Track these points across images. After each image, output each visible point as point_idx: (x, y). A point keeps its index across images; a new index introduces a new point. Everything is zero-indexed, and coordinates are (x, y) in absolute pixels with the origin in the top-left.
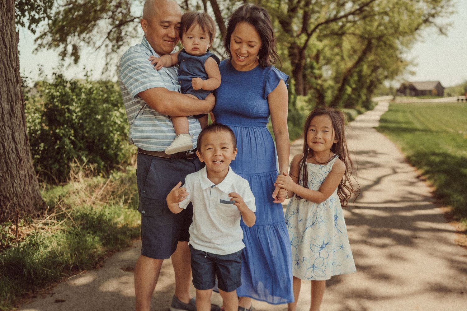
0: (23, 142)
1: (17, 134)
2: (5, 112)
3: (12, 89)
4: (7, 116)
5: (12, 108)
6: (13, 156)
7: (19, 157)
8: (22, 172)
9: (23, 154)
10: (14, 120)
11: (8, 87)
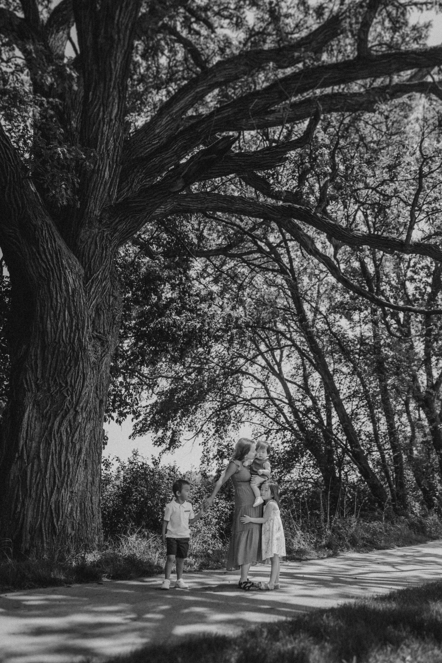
0: (97, 504)
1: (94, 497)
2: (89, 482)
3: (95, 466)
4: (89, 485)
5: (93, 478)
6: (89, 512)
7: (93, 513)
8: (94, 525)
9: (95, 512)
10: (93, 488)
11: (93, 466)
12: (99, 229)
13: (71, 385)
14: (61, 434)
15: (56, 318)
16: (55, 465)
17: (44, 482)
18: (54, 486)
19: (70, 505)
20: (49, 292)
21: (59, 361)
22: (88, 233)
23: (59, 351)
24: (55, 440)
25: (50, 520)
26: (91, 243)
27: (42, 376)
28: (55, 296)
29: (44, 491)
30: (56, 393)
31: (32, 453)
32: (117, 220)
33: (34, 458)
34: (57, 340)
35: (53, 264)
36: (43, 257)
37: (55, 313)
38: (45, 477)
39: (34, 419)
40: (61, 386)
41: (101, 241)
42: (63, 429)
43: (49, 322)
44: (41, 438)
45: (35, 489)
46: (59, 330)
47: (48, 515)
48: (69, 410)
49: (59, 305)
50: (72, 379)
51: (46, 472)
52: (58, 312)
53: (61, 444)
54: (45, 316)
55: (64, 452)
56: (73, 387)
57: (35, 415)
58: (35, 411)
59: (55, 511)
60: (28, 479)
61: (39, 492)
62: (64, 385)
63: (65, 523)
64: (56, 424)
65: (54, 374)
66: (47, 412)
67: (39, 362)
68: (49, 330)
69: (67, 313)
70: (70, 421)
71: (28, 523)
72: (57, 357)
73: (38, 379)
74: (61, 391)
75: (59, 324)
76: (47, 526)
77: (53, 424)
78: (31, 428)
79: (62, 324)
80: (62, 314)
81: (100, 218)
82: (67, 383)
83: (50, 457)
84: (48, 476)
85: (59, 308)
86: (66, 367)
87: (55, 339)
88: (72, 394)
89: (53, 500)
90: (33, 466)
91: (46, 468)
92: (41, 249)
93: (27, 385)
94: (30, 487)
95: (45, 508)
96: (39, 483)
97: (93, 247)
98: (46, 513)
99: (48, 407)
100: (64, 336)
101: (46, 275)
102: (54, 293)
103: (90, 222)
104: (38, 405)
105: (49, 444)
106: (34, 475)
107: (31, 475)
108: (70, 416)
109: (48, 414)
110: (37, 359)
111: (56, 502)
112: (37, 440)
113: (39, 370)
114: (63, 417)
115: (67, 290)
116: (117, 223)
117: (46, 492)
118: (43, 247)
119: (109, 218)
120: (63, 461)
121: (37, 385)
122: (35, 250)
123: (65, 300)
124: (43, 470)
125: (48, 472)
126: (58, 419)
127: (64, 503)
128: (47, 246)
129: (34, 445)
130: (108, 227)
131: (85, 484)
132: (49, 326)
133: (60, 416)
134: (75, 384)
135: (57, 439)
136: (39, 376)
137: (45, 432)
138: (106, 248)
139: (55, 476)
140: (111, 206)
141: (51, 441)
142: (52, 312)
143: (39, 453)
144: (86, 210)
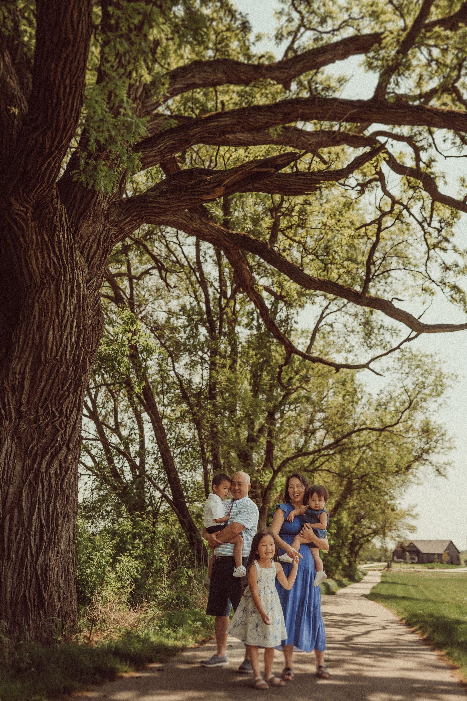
12: (105, 226)
13: (66, 416)
14: (50, 478)
15: (62, 329)
16: (42, 518)
17: (27, 538)
18: (41, 546)
19: (56, 570)
20: (57, 295)
21: (56, 384)
22: (91, 228)
23: (58, 371)
24: (43, 485)
25: (35, 590)
26: (93, 241)
27: (28, 402)
28: (63, 302)
29: (29, 551)
30: (47, 425)
31: (9, 501)
32: (127, 220)
33: (12, 508)
34: (58, 358)
35: (67, 261)
36: (57, 249)
37: (60, 323)
38: (29, 532)
39: (12, 456)
40: (54, 416)
41: (105, 241)
42: (52, 471)
43: (51, 333)
44: (23, 481)
45: (15, 548)
46: (63, 345)
47: (33, 583)
48: (61, 448)
49: (67, 312)
50: (67, 408)
51: (30, 525)
52: (64, 322)
53: (50, 491)
54: (47, 325)
55: (53, 501)
56: (68, 419)
57: (14, 451)
58: (14, 446)
59: (42, 576)
60: (6, 535)
61: (20, 552)
62: (58, 415)
63: (51, 592)
64: (44, 464)
65: (46, 399)
66: (33, 448)
67: (27, 383)
68: (50, 342)
69: (75, 324)
70: (60, 462)
71: (8, 595)
72: (55, 378)
73: (21, 404)
74: (53, 423)
75: (65, 337)
76: (32, 597)
77: (40, 464)
78: (8, 468)
79: (67, 337)
80: (69, 325)
81: (108, 214)
82: (61, 412)
83: (37, 506)
84: (33, 532)
85: (66, 317)
86: (64, 393)
87: (56, 356)
88: (66, 427)
89: (39, 562)
90: (12, 519)
91: (30, 521)
92: (56, 239)
93: (5, 412)
94: (8, 546)
95: (29, 573)
96: (20, 540)
97: (95, 247)
98: (31, 579)
99: (34, 442)
100: (68, 353)
101: (56, 274)
102: (63, 297)
103: (96, 216)
104: (20, 439)
105: (35, 490)
106: (15, 530)
107: (11, 529)
108: (61, 455)
109: (34, 451)
110: (23, 378)
111: (42, 565)
112: (16, 483)
113: (25, 392)
114: (53, 457)
115: (78, 297)
116: (126, 224)
117: (31, 553)
118: (59, 238)
119: (118, 215)
120: (51, 512)
121: (18, 412)
122: (47, 239)
123: (75, 309)
124: (26, 523)
125: (34, 527)
126: (47, 458)
127: (51, 567)
128: (63, 236)
129: (12, 489)
130: (116, 226)
131: (67, 543)
132: (51, 338)
133: (49, 454)
134: (70, 415)
135: (45, 483)
136: (24, 401)
137: (28, 475)
138: (108, 250)
139: (41, 532)
140: (121, 201)
141: (38, 486)
142: (57, 321)
143: (20, 500)
144: (94, 200)
